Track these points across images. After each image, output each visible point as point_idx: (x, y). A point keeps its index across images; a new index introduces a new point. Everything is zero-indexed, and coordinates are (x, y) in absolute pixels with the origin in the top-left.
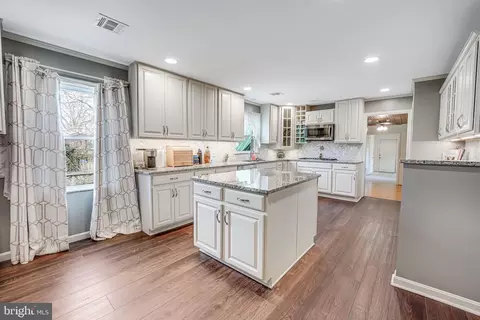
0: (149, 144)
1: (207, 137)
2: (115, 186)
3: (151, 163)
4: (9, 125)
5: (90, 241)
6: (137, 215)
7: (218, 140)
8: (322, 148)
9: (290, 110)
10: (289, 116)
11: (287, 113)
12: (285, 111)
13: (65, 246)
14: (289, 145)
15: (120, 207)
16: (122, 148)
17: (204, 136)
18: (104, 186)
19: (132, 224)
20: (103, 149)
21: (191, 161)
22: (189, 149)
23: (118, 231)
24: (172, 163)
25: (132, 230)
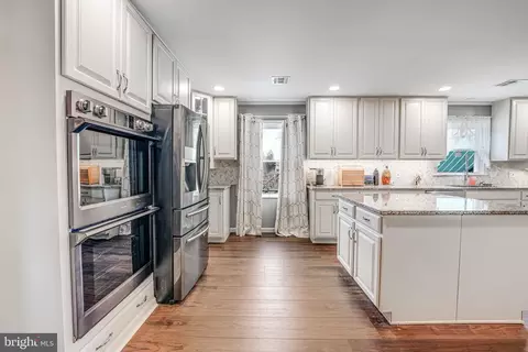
0: (318, 164)
1: (383, 156)
2: (293, 198)
3: (319, 181)
4: (238, 154)
5: (274, 236)
6: (306, 224)
7: (400, 159)
13: (259, 233)
15: (296, 214)
16: (299, 168)
17: (379, 154)
18: (285, 196)
19: (303, 230)
20: (286, 169)
21: (362, 182)
22: (361, 169)
23: (292, 233)
24: (341, 182)
25: (302, 236)
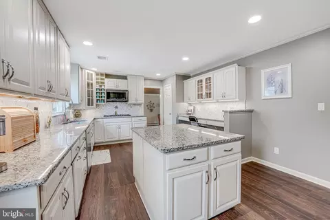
8: (116, 107)
9: (92, 75)
10: (92, 80)
11: (90, 76)
12: (88, 74)
14: (92, 105)
